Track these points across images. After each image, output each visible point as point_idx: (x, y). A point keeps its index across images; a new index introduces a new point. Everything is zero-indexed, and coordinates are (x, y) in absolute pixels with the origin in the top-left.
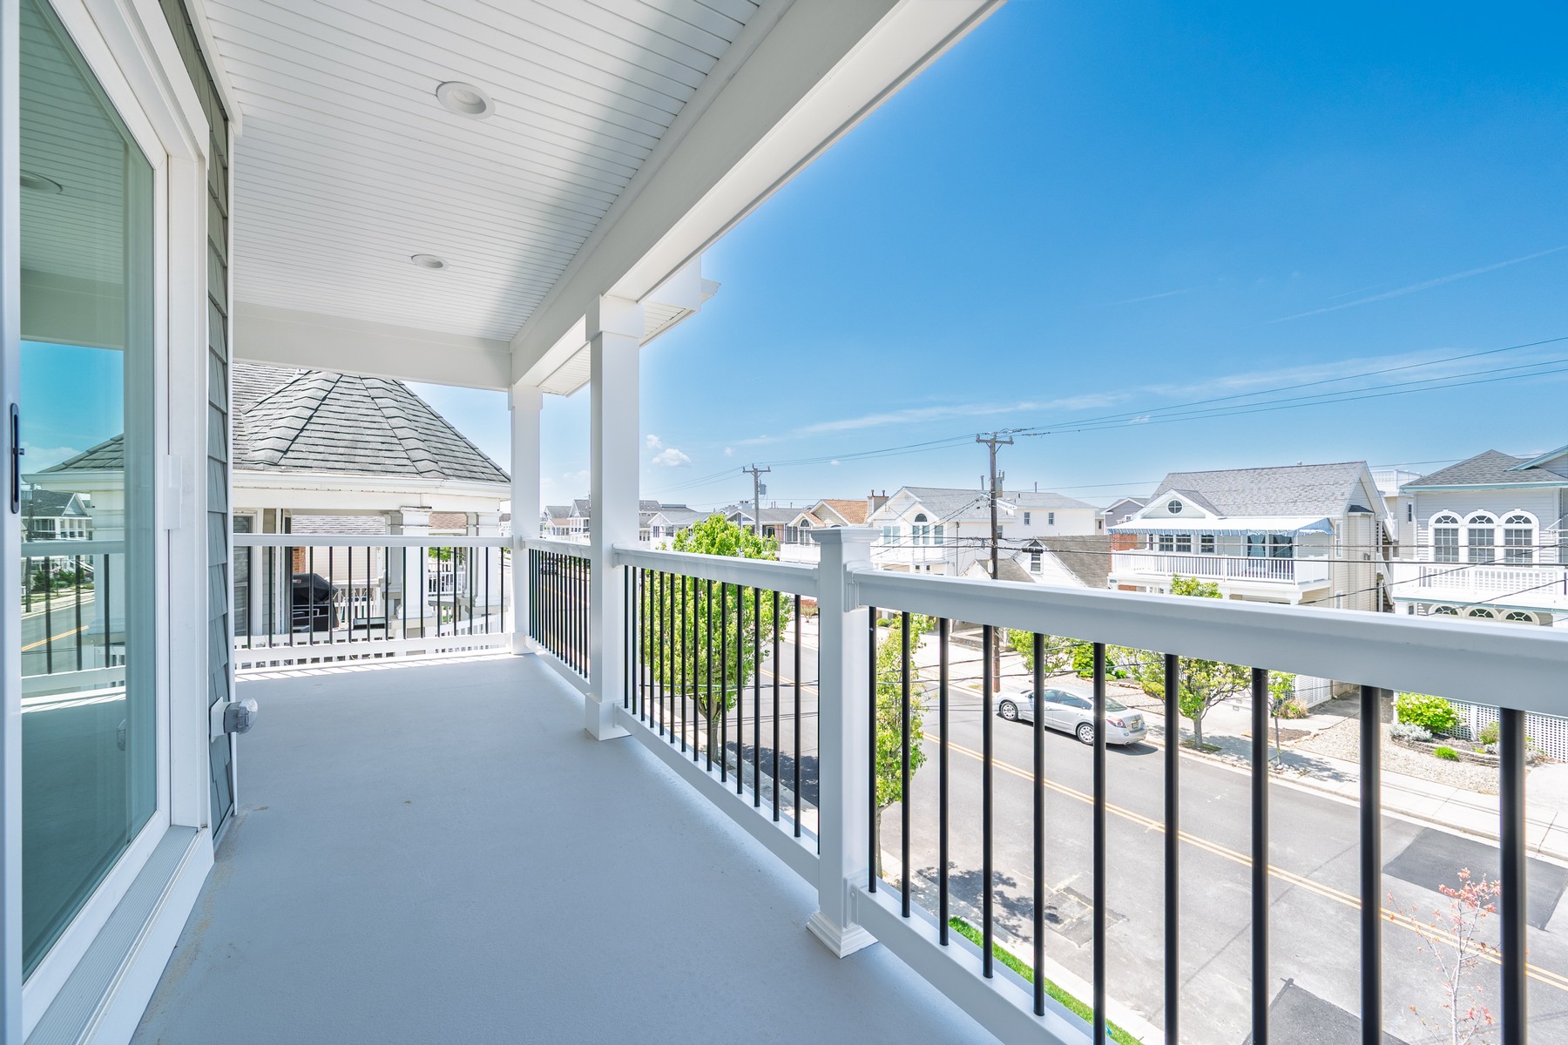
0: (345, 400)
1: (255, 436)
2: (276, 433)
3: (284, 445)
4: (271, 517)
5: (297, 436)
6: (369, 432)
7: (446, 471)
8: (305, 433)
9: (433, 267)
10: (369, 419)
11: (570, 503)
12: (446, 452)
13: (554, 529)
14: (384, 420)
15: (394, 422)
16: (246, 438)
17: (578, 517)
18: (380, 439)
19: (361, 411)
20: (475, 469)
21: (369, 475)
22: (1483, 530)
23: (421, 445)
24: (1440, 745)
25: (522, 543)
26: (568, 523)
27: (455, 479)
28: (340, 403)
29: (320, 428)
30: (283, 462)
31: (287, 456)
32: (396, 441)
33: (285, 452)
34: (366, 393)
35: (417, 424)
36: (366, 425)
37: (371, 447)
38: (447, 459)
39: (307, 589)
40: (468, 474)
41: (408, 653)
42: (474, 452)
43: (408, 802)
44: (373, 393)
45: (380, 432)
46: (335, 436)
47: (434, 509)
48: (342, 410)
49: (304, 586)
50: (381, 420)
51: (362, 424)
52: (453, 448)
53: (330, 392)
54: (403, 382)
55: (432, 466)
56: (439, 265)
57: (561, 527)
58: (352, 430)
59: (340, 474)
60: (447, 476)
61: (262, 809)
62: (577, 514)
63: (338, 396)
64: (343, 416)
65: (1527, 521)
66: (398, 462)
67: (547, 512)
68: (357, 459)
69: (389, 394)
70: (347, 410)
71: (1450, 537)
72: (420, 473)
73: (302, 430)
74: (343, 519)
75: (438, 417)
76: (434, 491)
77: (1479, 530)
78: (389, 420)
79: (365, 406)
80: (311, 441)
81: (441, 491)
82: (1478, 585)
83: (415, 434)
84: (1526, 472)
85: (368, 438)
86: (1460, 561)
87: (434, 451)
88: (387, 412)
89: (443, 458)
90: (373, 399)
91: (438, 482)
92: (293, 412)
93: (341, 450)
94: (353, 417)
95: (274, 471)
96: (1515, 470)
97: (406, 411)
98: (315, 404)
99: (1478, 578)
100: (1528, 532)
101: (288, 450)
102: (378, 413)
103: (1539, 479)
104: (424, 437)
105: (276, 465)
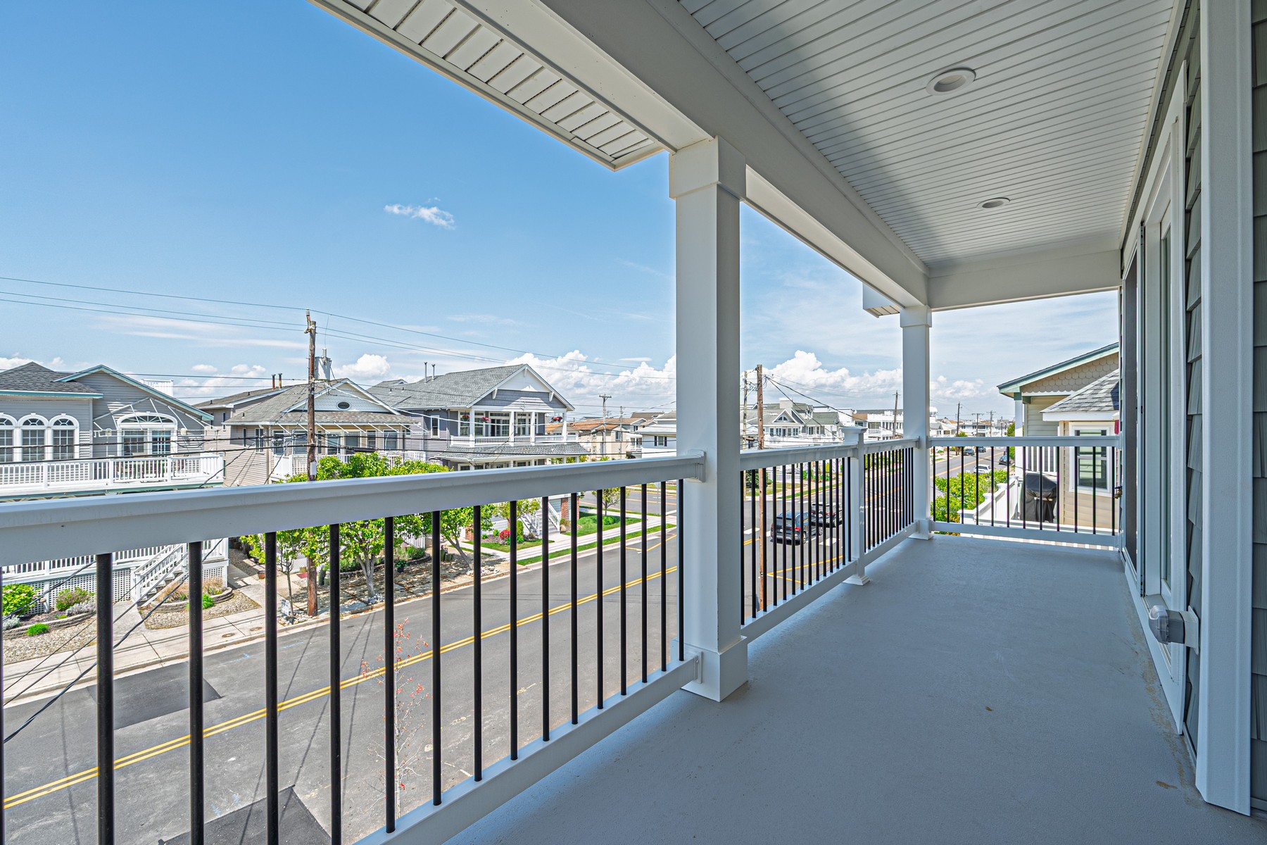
22: (35, 431)
24: (28, 625)
61: (1166, 786)
65: (70, 423)
71: (5, 438)
77: (32, 431)
82: (50, 477)
84: (68, 384)
86: (15, 461)
96: (59, 381)
99: (50, 472)
100: (71, 432)
103: (80, 390)
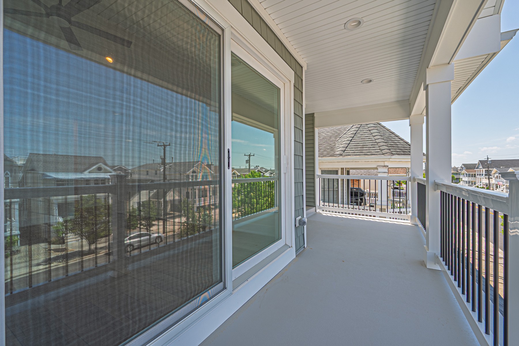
0: (361, 133)
1: (338, 148)
2: (342, 146)
3: (344, 149)
4: (342, 170)
5: (347, 146)
6: (368, 142)
7: (393, 153)
8: (350, 145)
9: (369, 82)
10: (368, 138)
11: (476, 162)
12: (394, 146)
13: (466, 174)
14: (373, 137)
15: (376, 137)
16: (336, 148)
17: (481, 168)
18: (371, 144)
19: (366, 136)
20: (406, 151)
21: (366, 156)
23: (384, 144)
25: (414, 180)
26: (475, 171)
27: (397, 156)
28: (360, 134)
29: (354, 143)
30: (343, 154)
31: (345, 152)
32: (376, 144)
33: (344, 151)
34: (368, 129)
35: (384, 137)
36: (367, 140)
37: (368, 147)
38: (395, 148)
39: (357, 192)
40: (402, 153)
41: (380, 217)
42: (406, 144)
43: (343, 261)
44: (370, 129)
45: (371, 142)
46: (358, 145)
47: (389, 167)
48: (360, 136)
49: (357, 191)
50: (372, 137)
51: (366, 140)
52: (398, 144)
53: (357, 131)
54: (381, 123)
55: (388, 151)
56: (370, 81)
57: (471, 173)
58: (362, 142)
59: (358, 157)
60: (393, 154)
61: (311, 249)
62: (481, 167)
63: (359, 132)
64: (361, 138)
66: (376, 151)
67: (463, 166)
68: (364, 151)
69: (375, 128)
70: (362, 136)
72: (383, 154)
73: (349, 144)
74: (370, 171)
75: (393, 133)
76: (388, 160)
78: (374, 137)
79: (367, 133)
80: (351, 147)
81: (391, 160)
83: (383, 140)
85: (367, 144)
87: (390, 146)
88: (374, 134)
89: (393, 148)
90: (370, 131)
91: (389, 157)
92: (347, 139)
93: (359, 149)
94: (363, 138)
95: (341, 157)
97: (381, 133)
98: (353, 135)
101: (345, 150)
102: (371, 135)
104: (386, 141)
105: (342, 155)
